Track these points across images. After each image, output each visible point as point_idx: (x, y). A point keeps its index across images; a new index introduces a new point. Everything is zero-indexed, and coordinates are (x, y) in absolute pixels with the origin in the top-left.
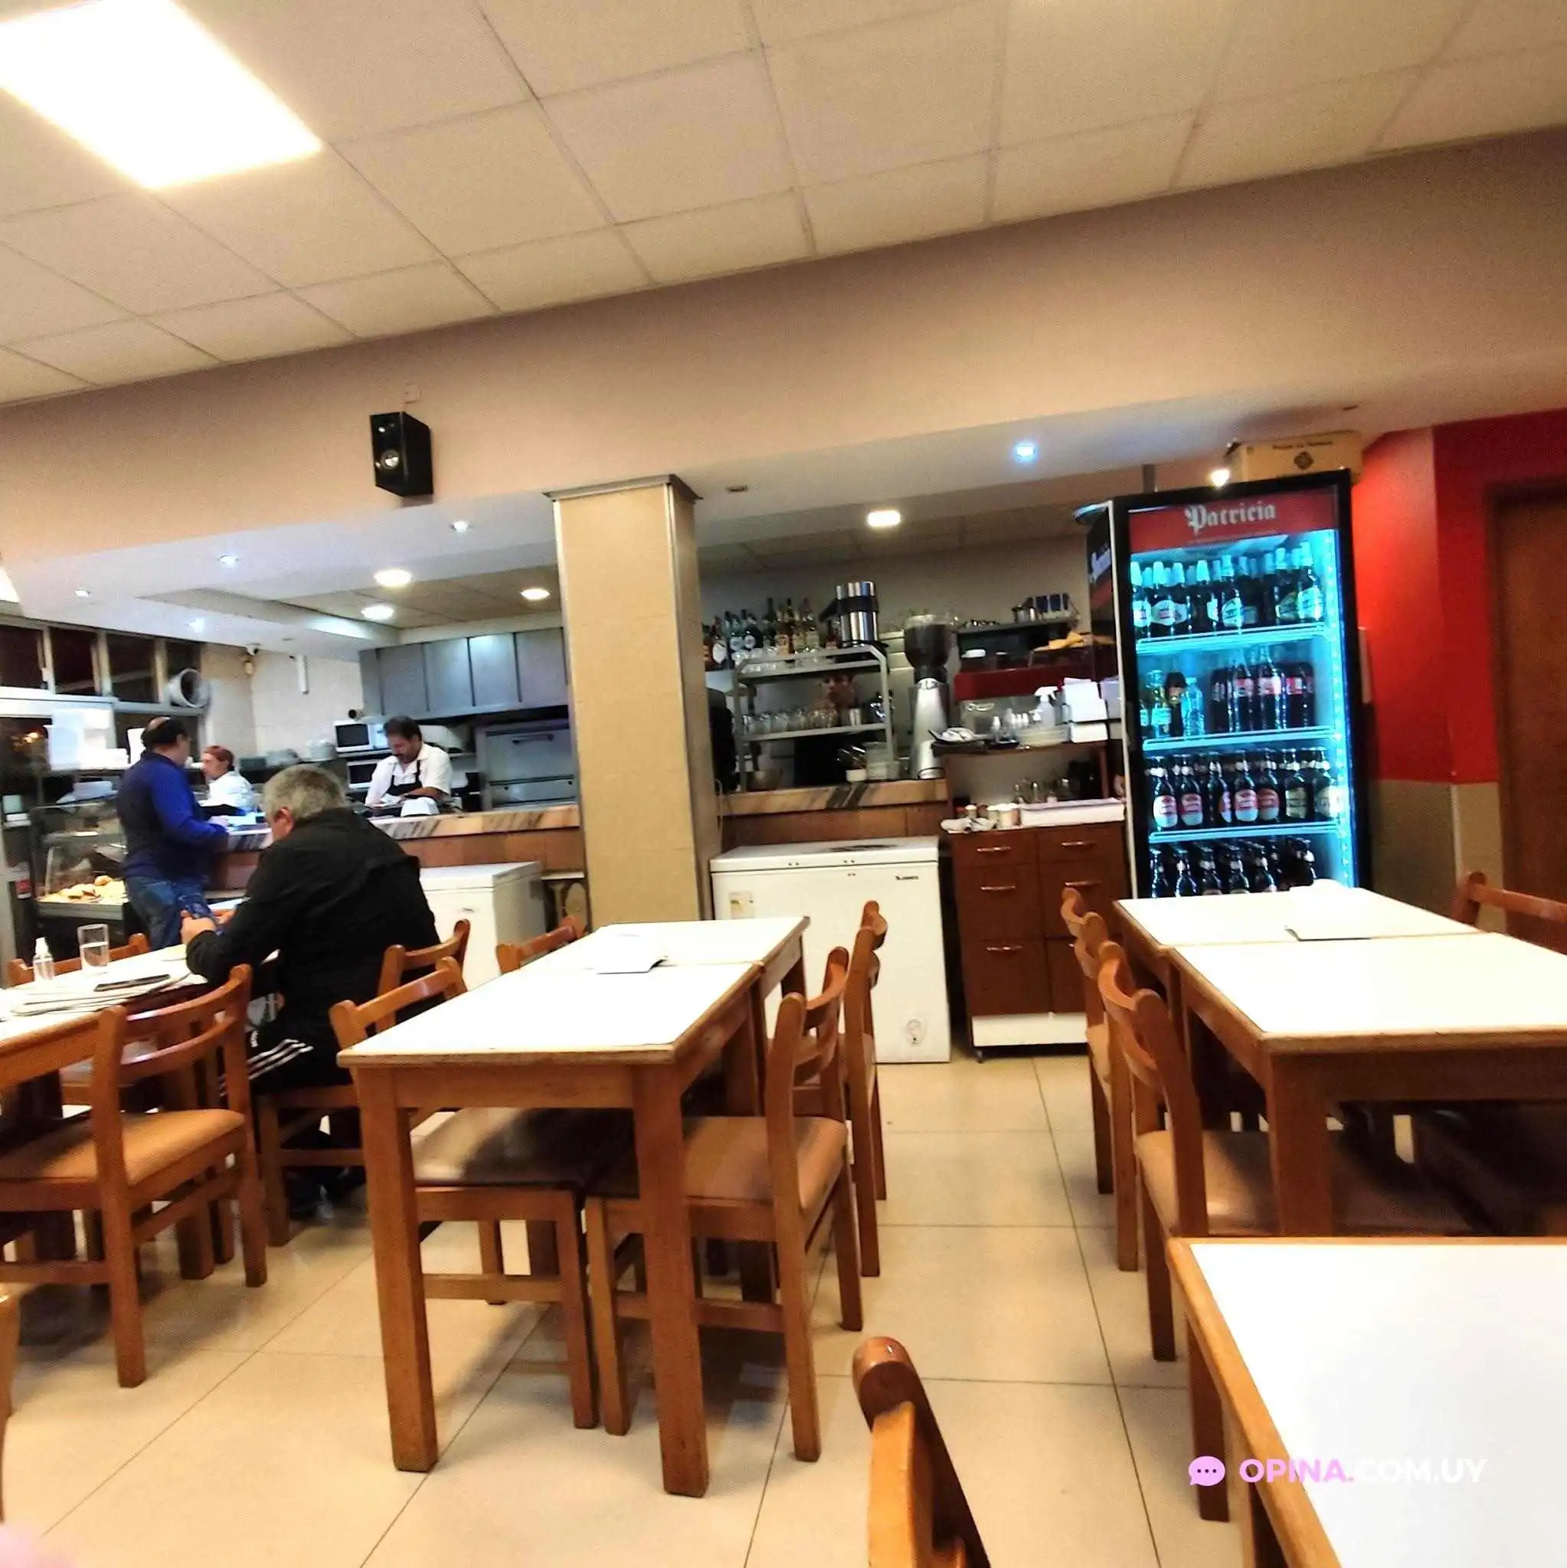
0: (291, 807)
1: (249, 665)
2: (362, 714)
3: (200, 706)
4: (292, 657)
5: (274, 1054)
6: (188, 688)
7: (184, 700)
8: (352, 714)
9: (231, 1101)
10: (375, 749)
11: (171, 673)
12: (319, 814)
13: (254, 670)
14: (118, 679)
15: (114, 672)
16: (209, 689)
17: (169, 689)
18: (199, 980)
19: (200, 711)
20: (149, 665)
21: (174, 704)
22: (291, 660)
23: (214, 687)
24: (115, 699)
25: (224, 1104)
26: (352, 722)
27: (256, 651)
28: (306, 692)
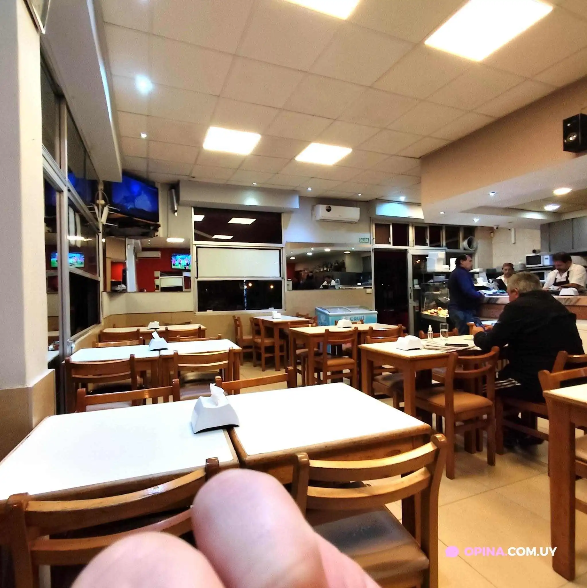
0: (518, 288)
1: (492, 234)
2: (539, 251)
3: (474, 249)
4: (510, 230)
5: (504, 383)
6: (470, 244)
7: (469, 248)
8: (534, 251)
9: (488, 394)
10: (544, 266)
11: (464, 239)
12: (530, 292)
13: (494, 235)
14: (448, 241)
15: (447, 239)
16: (477, 243)
17: (464, 244)
18: (478, 349)
19: (473, 252)
20: (457, 236)
21: (465, 249)
22: (509, 231)
23: (479, 243)
24: (446, 248)
25: (485, 395)
26: (534, 255)
27: (497, 228)
28: (515, 243)
